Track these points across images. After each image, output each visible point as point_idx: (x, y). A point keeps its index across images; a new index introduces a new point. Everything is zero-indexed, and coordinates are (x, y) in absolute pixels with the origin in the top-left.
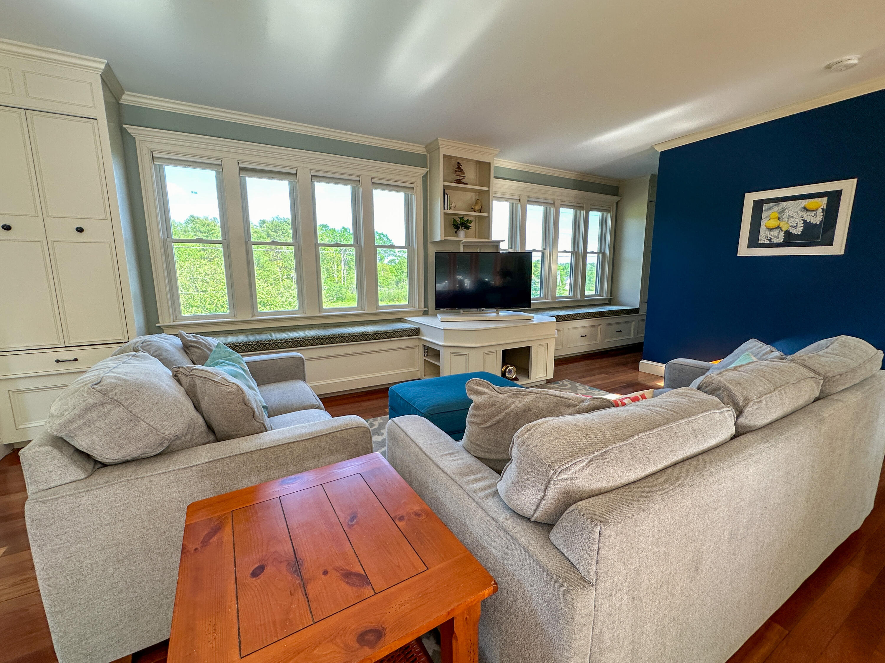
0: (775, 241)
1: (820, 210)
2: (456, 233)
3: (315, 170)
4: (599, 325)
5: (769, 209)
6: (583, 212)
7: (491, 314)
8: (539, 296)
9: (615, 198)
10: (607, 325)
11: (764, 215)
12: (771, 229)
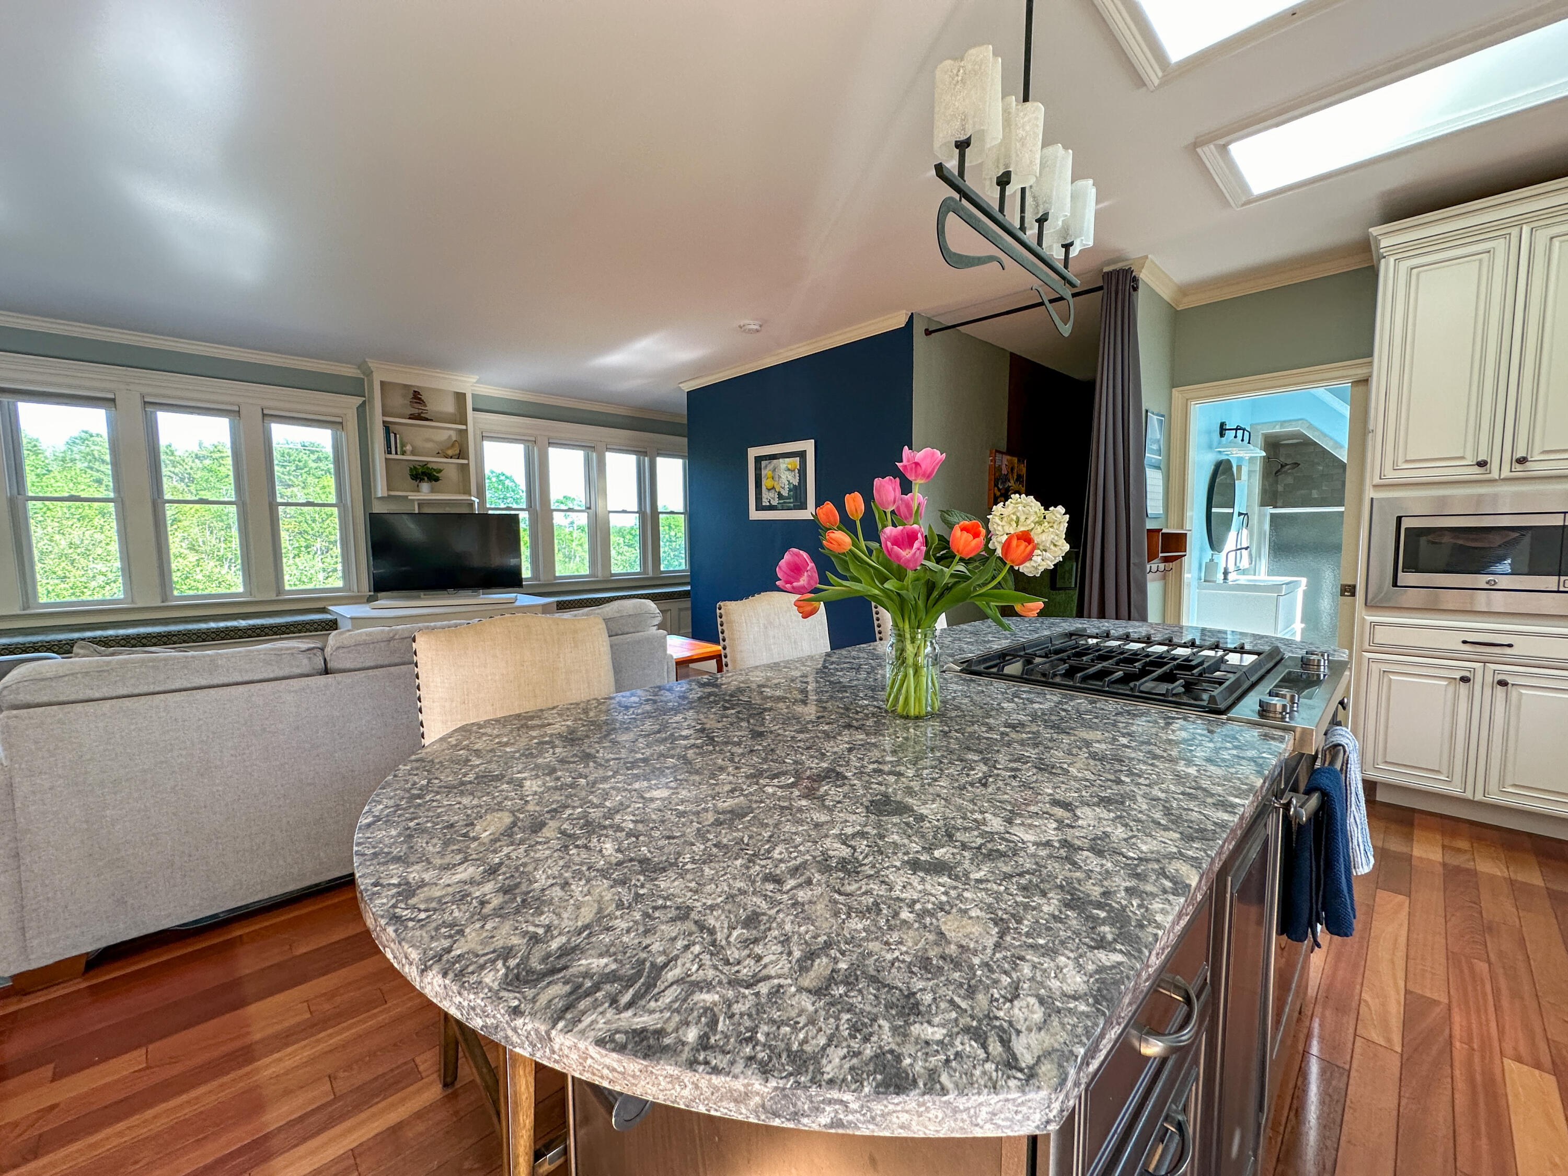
0: (773, 502)
1: (796, 472)
2: (415, 485)
3: (150, 395)
5: (766, 468)
6: (646, 459)
11: (763, 475)
12: (770, 489)
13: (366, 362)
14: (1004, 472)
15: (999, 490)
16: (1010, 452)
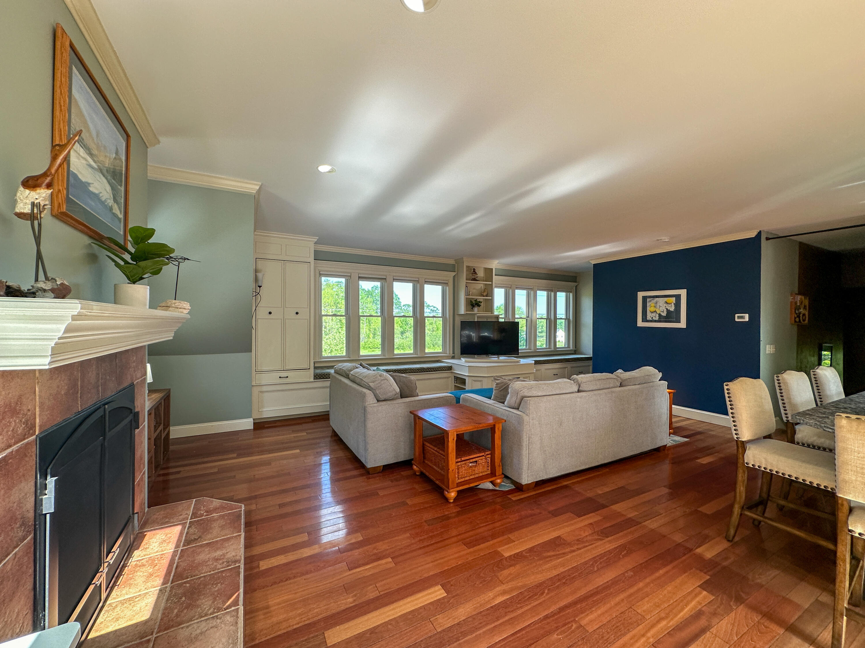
0: (654, 318)
1: (673, 304)
2: (472, 309)
3: (395, 276)
4: (566, 368)
5: (650, 301)
6: (552, 293)
7: (494, 358)
8: (525, 347)
9: (575, 284)
10: (572, 367)
11: (648, 304)
12: (652, 312)
13: (463, 258)
14: (798, 304)
15: (796, 314)
16: (799, 293)
